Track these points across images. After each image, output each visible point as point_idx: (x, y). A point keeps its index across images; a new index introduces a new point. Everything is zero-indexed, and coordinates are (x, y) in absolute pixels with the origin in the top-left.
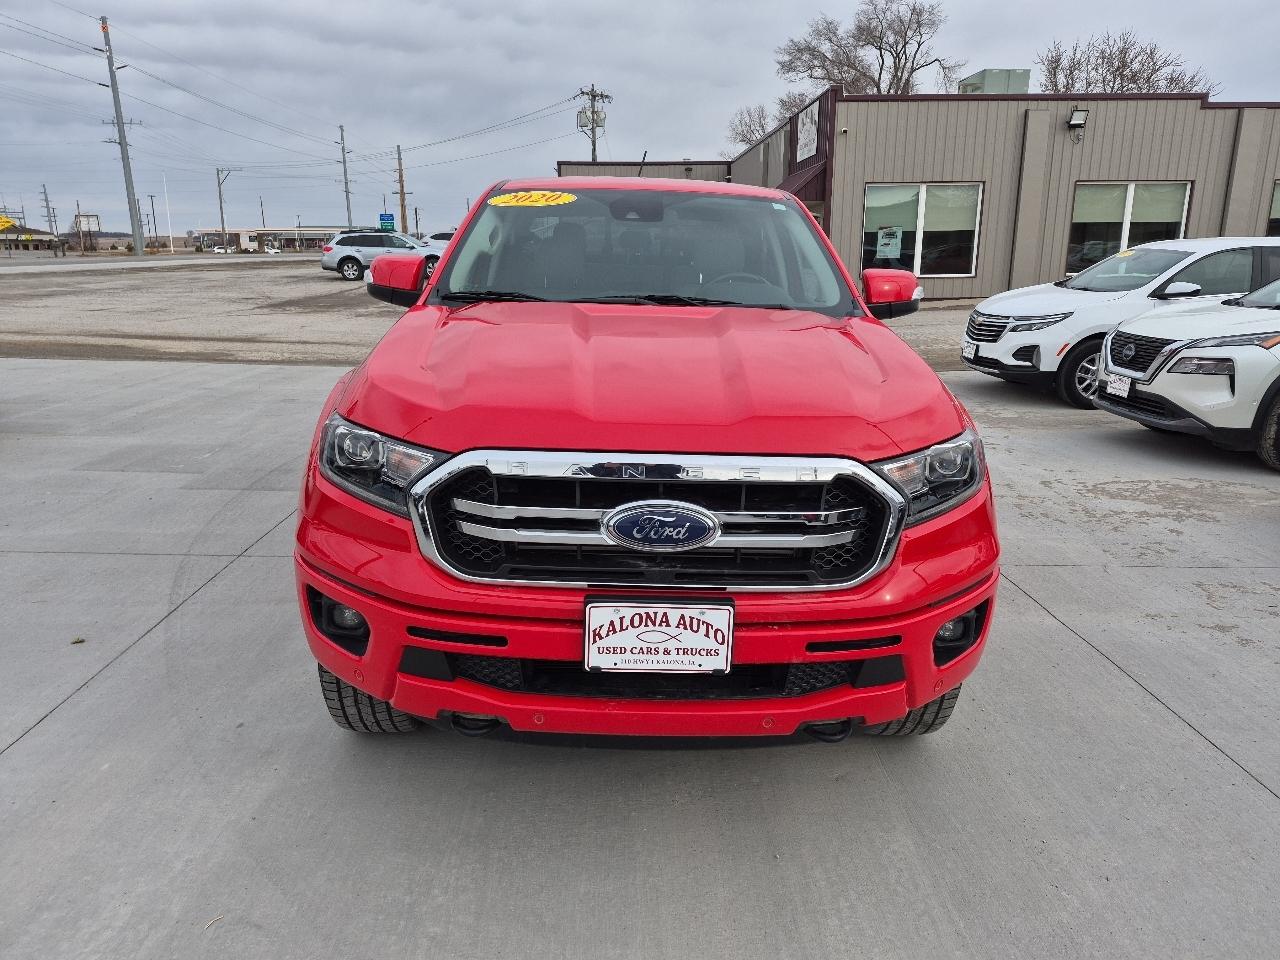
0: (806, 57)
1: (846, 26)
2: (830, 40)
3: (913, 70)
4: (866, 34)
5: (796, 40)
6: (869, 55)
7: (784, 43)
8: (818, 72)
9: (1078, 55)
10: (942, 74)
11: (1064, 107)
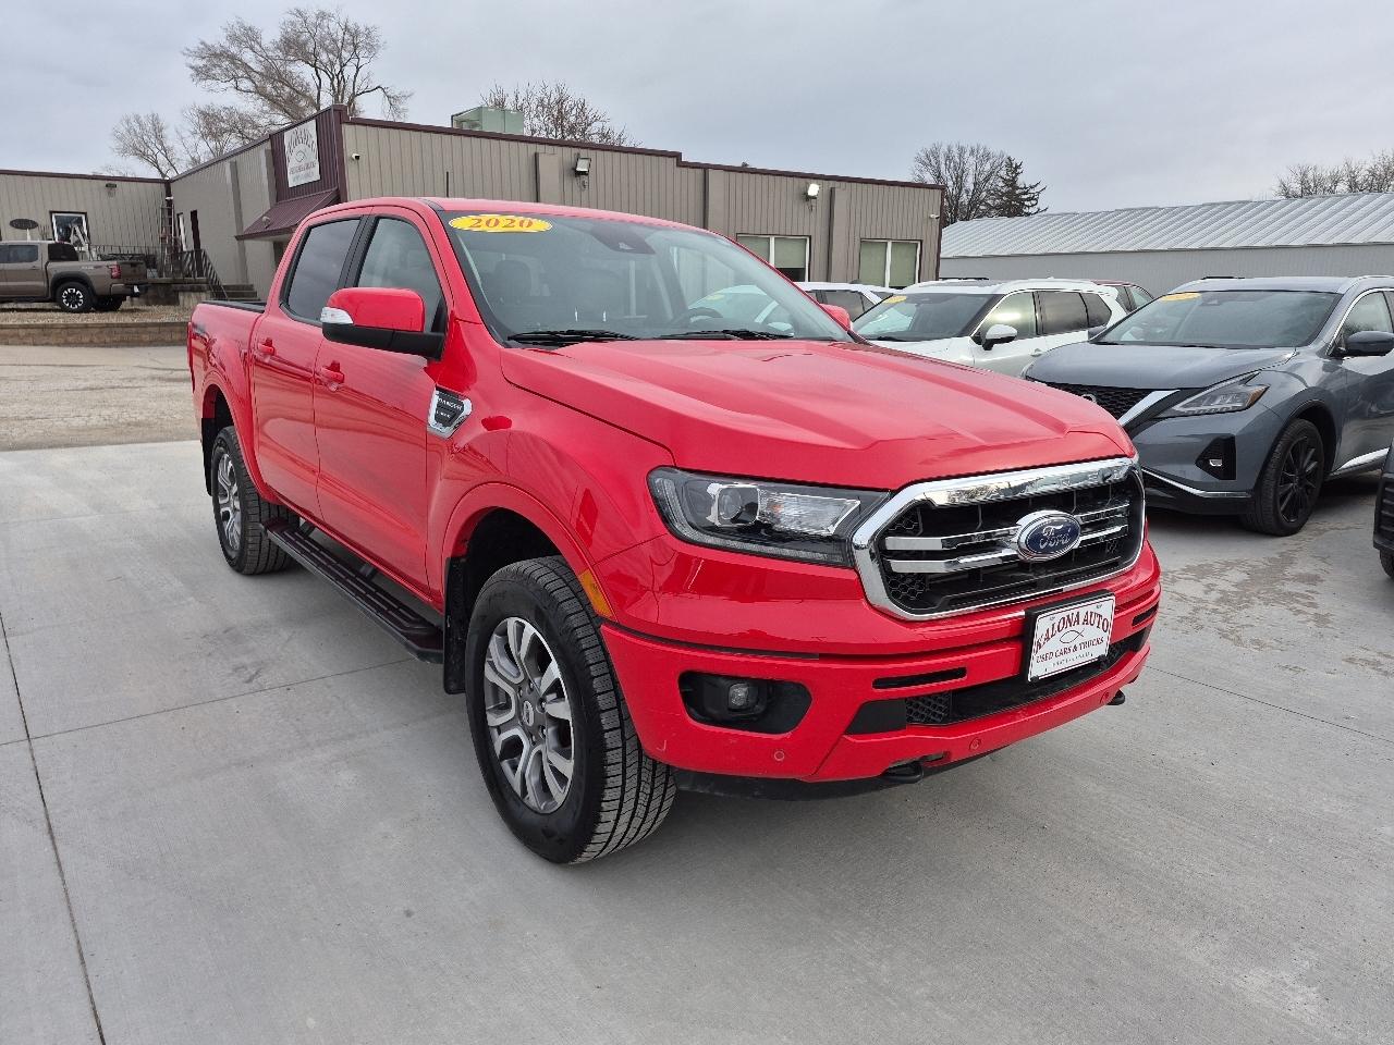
0: (226, 64)
1: (271, 36)
2: (252, 48)
3: (354, 95)
4: (293, 46)
5: (209, 43)
6: (303, 72)
7: (194, 45)
8: (246, 84)
9: (520, 101)
10: (387, 102)
11: (568, 153)
